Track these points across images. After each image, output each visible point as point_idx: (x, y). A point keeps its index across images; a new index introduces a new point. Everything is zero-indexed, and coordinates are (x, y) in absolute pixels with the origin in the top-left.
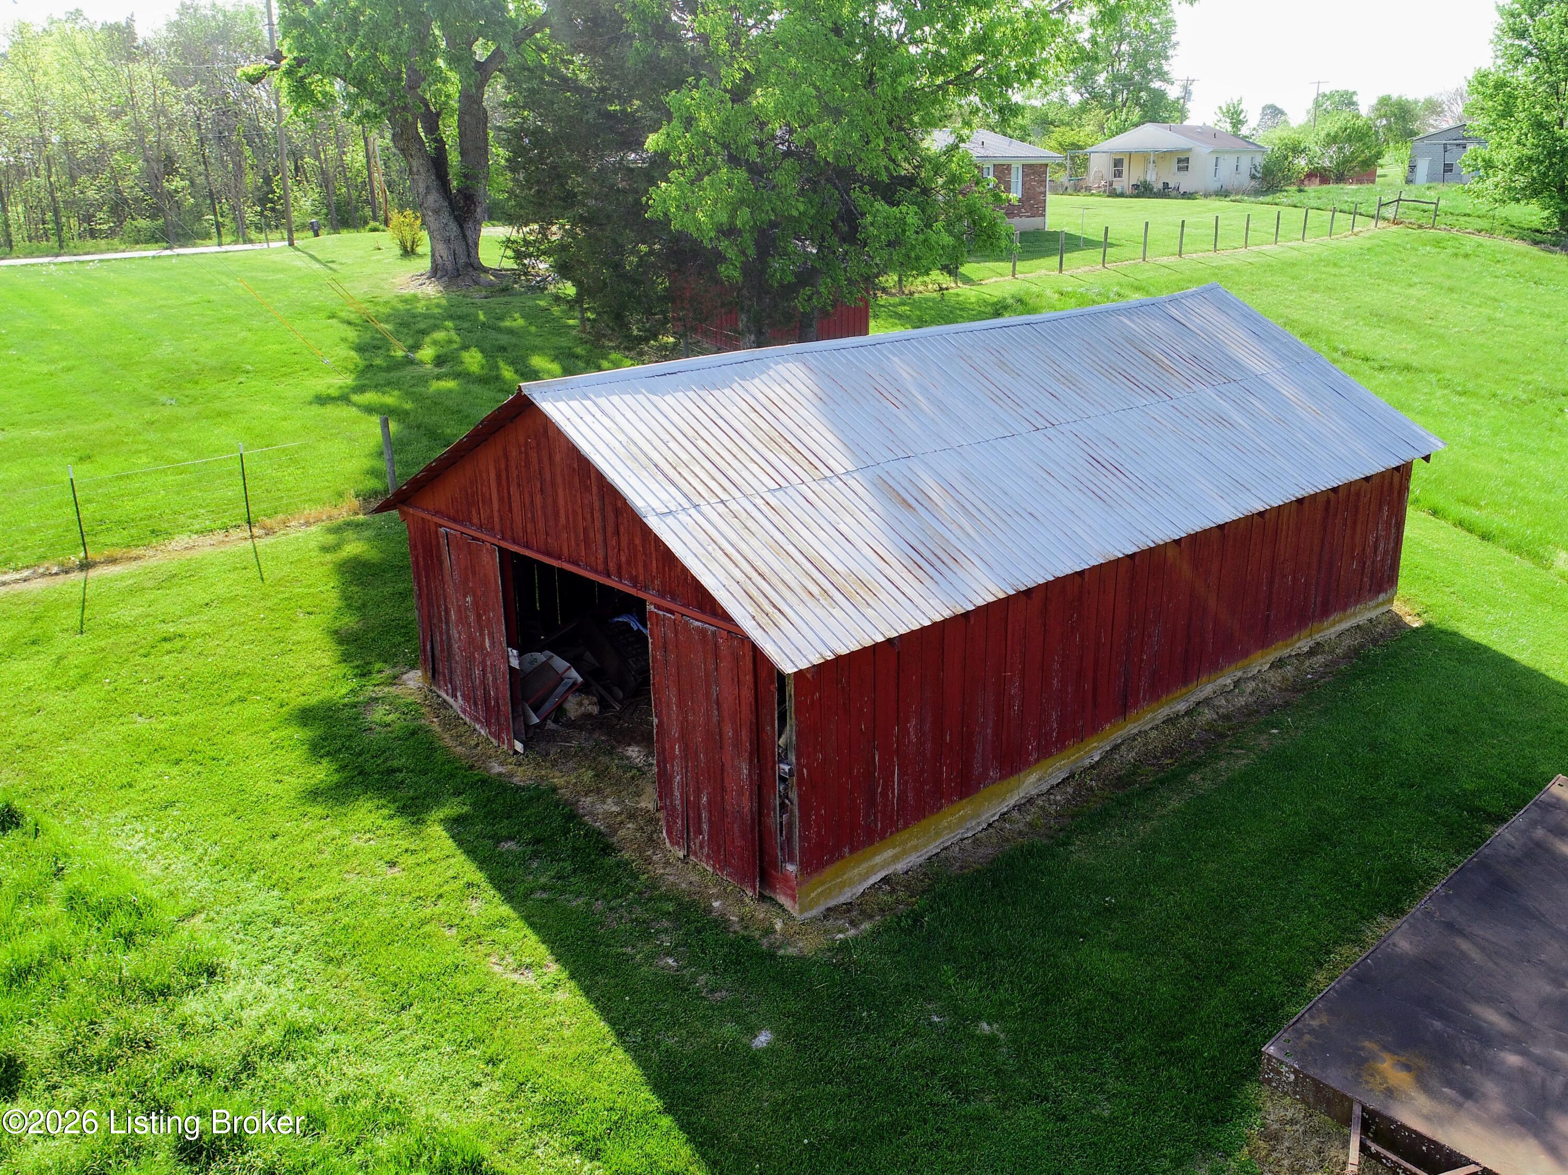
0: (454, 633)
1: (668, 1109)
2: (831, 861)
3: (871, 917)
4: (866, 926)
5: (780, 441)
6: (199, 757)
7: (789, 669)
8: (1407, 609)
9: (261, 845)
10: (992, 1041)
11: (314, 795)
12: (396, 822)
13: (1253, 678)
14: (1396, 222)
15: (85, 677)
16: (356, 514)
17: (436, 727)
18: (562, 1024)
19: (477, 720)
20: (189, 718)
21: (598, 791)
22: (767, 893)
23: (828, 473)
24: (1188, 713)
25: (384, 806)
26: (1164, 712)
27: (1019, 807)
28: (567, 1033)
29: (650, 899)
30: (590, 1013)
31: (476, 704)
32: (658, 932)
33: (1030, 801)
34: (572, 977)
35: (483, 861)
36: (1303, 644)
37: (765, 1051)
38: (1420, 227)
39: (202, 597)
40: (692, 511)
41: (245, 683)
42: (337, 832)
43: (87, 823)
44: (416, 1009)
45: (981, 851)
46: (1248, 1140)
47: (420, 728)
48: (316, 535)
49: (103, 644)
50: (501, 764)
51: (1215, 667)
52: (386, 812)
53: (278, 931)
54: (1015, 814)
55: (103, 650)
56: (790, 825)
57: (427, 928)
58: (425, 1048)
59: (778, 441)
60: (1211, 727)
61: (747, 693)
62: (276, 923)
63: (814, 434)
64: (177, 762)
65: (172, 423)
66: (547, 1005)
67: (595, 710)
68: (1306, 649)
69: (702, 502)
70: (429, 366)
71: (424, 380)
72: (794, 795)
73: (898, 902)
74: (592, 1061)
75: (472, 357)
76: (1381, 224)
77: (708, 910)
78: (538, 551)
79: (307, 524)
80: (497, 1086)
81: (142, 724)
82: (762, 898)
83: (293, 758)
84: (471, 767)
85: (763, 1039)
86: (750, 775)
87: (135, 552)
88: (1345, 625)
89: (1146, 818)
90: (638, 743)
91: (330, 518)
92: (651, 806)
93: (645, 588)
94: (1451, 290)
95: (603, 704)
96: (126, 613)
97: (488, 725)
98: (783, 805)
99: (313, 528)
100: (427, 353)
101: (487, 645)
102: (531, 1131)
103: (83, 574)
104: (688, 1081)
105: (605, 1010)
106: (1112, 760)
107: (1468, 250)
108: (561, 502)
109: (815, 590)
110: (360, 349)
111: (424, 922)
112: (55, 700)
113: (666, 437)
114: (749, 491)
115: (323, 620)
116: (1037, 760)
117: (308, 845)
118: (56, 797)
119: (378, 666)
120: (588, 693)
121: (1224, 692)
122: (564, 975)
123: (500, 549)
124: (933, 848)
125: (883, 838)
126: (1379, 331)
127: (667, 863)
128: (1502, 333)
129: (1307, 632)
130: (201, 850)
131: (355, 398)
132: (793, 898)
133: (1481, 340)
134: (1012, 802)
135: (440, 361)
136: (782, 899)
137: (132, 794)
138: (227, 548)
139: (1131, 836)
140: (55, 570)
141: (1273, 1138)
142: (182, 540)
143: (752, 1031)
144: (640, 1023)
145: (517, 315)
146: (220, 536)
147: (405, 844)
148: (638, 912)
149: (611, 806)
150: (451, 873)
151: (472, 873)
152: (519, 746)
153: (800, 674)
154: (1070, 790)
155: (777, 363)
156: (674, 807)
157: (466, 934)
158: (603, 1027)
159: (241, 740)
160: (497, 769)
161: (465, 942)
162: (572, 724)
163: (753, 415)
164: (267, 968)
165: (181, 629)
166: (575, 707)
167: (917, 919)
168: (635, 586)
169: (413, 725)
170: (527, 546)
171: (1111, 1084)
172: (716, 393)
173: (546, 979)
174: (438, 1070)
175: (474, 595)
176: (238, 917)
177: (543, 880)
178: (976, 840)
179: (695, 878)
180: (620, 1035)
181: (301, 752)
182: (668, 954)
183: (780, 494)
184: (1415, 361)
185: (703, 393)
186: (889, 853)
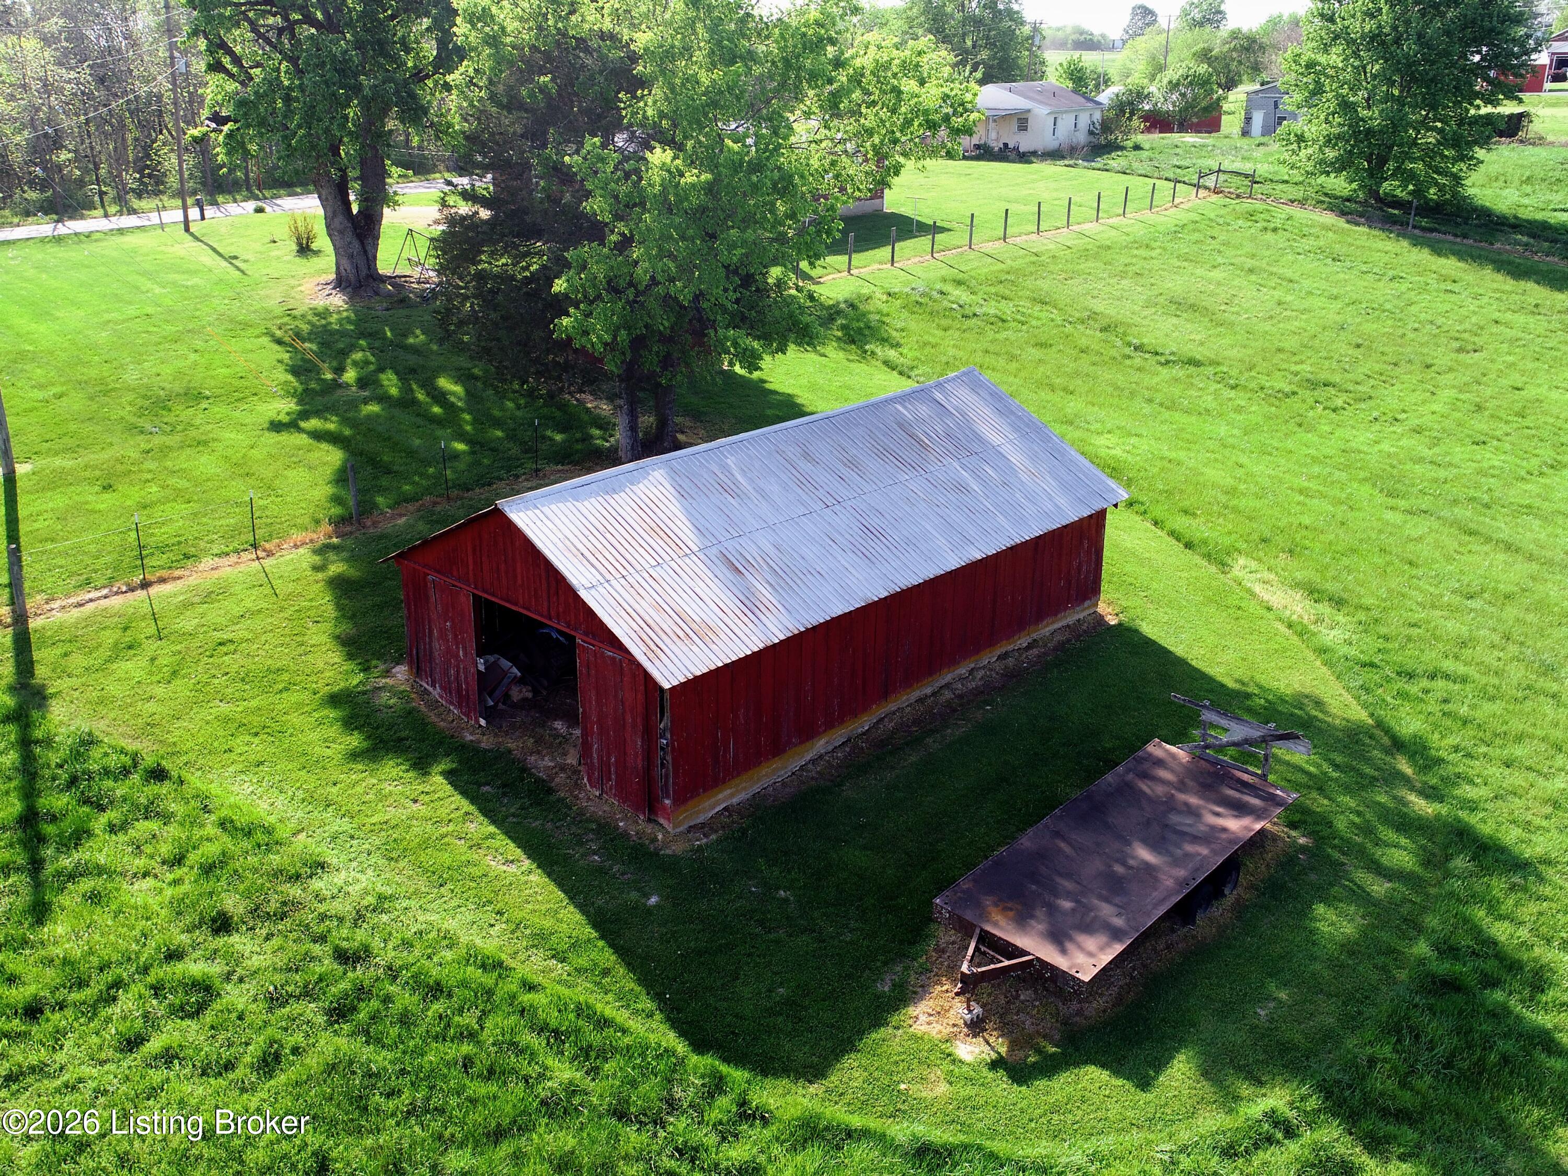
0: (436, 645)
1: (602, 937)
2: (692, 797)
3: (716, 832)
4: (714, 837)
5: (657, 529)
6: (268, 730)
7: (667, 686)
8: (1110, 610)
9: (328, 789)
10: (786, 900)
11: (354, 756)
12: (411, 774)
13: (984, 667)
14: (1217, 191)
15: (174, 673)
16: (331, 537)
17: (423, 708)
18: (536, 893)
19: (451, 703)
20: (254, 703)
21: (539, 752)
22: (652, 817)
23: (688, 552)
24: (934, 694)
25: (401, 764)
26: (915, 694)
27: (813, 761)
28: (540, 898)
29: (580, 822)
30: (552, 887)
31: (451, 693)
32: (587, 841)
33: (821, 757)
34: (539, 867)
35: (473, 799)
36: (1023, 642)
37: (654, 906)
38: (1238, 196)
39: (237, 610)
40: (606, 585)
41: (286, 676)
42: (375, 781)
43: (210, 776)
44: (450, 886)
45: (787, 790)
46: (926, 953)
47: (414, 709)
48: (304, 557)
49: (178, 647)
50: (471, 734)
51: (952, 661)
52: (403, 767)
53: (355, 842)
54: (810, 766)
55: (180, 653)
56: (667, 776)
57: (446, 840)
58: (459, 906)
59: (658, 530)
60: (949, 704)
61: (641, 697)
62: (352, 837)
63: (679, 523)
64: (256, 734)
65: (165, 451)
66: (526, 883)
67: (530, 695)
68: (1025, 645)
69: (611, 578)
70: (354, 389)
71: (354, 404)
72: (669, 758)
73: (733, 822)
74: (556, 912)
75: (389, 380)
76: (1202, 193)
77: (617, 827)
78: (501, 599)
79: (296, 546)
80: (504, 926)
81: (225, 708)
82: (650, 820)
83: (333, 731)
84: (452, 736)
85: (653, 900)
86: (642, 746)
87: (177, 573)
88: (1056, 626)
89: (893, 768)
90: (561, 719)
91: (311, 541)
92: (575, 762)
93: (576, 630)
94: (1251, 271)
95: (535, 692)
96: (188, 623)
97: (460, 706)
98: (662, 764)
99: (301, 551)
100: (350, 376)
101: (461, 653)
102: (527, 949)
103: (145, 592)
104: (612, 922)
105: (561, 886)
106: (877, 729)
107: (1278, 223)
108: (519, 570)
109: (681, 634)
110: (295, 371)
111: (443, 836)
112: (159, 691)
113: (587, 533)
114: (639, 568)
115: (328, 626)
116: (825, 731)
117: (359, 789)
118: (185, 758)
119: (374, 662)
120: (525, 684)
121: (961, 679)
122: (534, 866)
123: (474, 595)
124: (756, 789)
125: (724, 782)
126: (1175, 320)
127: (589, 799)
128: (1288, 318)
129: (1026, 632)
130: (290, 793)
131: (303, 424)
132: (669, 819)
133: (1267, 326)
134: (808, 758)
135: (362, 383)
136: (662, 821)
137: (233, 756)
138: (242, 568)
139: (881, 780)
140: (124, 589)
141: (941, 951)
142: (207, 562)
143: (647, 896)
144: (581, 892)
145: (418, 332)
146: (233, 558)
147: (421, 788)
148: (574, 829)
149: (548, 762)
150: (453, 806)
151: (466, 805)
152: (483, 722)
153: (674, 688)
154: (847, 749)
155: (654, 470)
156: (592, 763)
157: (471, 843)
158: (562, 895)
159: (295, 719)
160: (469, 738)
161: (471, 847)
162: (514, 706)
163: (640, 512)
164: (354, 864)
165: (230, 636)
166: (517, 693)
167: (744, 832)
168: (568, 627)
169: (408, 707)
170: (493, 595)
171: (853, 924)
172: (615, 496)
173: (524, 868)
174: (470, 917)
175: (453, 622)
176: (326, 835)
177: (512, 810)
178: (784, 783)
179: (606, 808)
180: (571, 898)
181: (337, 727)
182: (595, 854)
183: (658, 568)
184: (1198, 353)
185: (607, 497)
186: (729, 791)
